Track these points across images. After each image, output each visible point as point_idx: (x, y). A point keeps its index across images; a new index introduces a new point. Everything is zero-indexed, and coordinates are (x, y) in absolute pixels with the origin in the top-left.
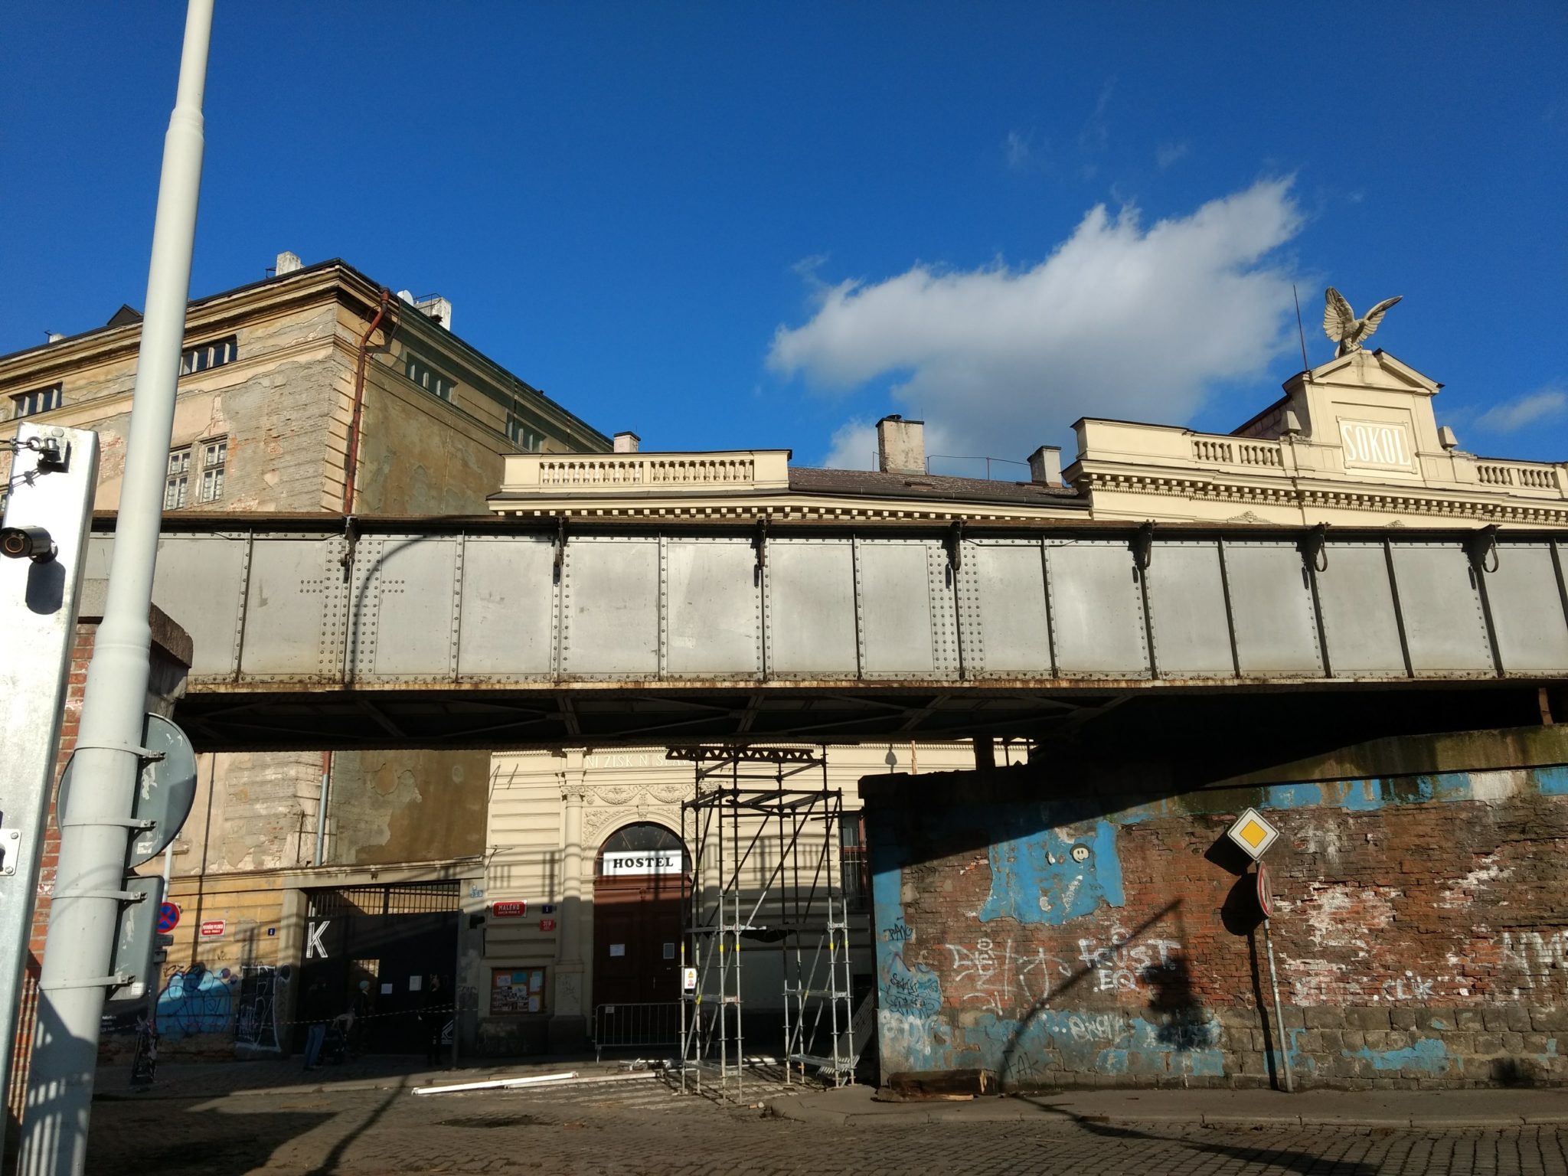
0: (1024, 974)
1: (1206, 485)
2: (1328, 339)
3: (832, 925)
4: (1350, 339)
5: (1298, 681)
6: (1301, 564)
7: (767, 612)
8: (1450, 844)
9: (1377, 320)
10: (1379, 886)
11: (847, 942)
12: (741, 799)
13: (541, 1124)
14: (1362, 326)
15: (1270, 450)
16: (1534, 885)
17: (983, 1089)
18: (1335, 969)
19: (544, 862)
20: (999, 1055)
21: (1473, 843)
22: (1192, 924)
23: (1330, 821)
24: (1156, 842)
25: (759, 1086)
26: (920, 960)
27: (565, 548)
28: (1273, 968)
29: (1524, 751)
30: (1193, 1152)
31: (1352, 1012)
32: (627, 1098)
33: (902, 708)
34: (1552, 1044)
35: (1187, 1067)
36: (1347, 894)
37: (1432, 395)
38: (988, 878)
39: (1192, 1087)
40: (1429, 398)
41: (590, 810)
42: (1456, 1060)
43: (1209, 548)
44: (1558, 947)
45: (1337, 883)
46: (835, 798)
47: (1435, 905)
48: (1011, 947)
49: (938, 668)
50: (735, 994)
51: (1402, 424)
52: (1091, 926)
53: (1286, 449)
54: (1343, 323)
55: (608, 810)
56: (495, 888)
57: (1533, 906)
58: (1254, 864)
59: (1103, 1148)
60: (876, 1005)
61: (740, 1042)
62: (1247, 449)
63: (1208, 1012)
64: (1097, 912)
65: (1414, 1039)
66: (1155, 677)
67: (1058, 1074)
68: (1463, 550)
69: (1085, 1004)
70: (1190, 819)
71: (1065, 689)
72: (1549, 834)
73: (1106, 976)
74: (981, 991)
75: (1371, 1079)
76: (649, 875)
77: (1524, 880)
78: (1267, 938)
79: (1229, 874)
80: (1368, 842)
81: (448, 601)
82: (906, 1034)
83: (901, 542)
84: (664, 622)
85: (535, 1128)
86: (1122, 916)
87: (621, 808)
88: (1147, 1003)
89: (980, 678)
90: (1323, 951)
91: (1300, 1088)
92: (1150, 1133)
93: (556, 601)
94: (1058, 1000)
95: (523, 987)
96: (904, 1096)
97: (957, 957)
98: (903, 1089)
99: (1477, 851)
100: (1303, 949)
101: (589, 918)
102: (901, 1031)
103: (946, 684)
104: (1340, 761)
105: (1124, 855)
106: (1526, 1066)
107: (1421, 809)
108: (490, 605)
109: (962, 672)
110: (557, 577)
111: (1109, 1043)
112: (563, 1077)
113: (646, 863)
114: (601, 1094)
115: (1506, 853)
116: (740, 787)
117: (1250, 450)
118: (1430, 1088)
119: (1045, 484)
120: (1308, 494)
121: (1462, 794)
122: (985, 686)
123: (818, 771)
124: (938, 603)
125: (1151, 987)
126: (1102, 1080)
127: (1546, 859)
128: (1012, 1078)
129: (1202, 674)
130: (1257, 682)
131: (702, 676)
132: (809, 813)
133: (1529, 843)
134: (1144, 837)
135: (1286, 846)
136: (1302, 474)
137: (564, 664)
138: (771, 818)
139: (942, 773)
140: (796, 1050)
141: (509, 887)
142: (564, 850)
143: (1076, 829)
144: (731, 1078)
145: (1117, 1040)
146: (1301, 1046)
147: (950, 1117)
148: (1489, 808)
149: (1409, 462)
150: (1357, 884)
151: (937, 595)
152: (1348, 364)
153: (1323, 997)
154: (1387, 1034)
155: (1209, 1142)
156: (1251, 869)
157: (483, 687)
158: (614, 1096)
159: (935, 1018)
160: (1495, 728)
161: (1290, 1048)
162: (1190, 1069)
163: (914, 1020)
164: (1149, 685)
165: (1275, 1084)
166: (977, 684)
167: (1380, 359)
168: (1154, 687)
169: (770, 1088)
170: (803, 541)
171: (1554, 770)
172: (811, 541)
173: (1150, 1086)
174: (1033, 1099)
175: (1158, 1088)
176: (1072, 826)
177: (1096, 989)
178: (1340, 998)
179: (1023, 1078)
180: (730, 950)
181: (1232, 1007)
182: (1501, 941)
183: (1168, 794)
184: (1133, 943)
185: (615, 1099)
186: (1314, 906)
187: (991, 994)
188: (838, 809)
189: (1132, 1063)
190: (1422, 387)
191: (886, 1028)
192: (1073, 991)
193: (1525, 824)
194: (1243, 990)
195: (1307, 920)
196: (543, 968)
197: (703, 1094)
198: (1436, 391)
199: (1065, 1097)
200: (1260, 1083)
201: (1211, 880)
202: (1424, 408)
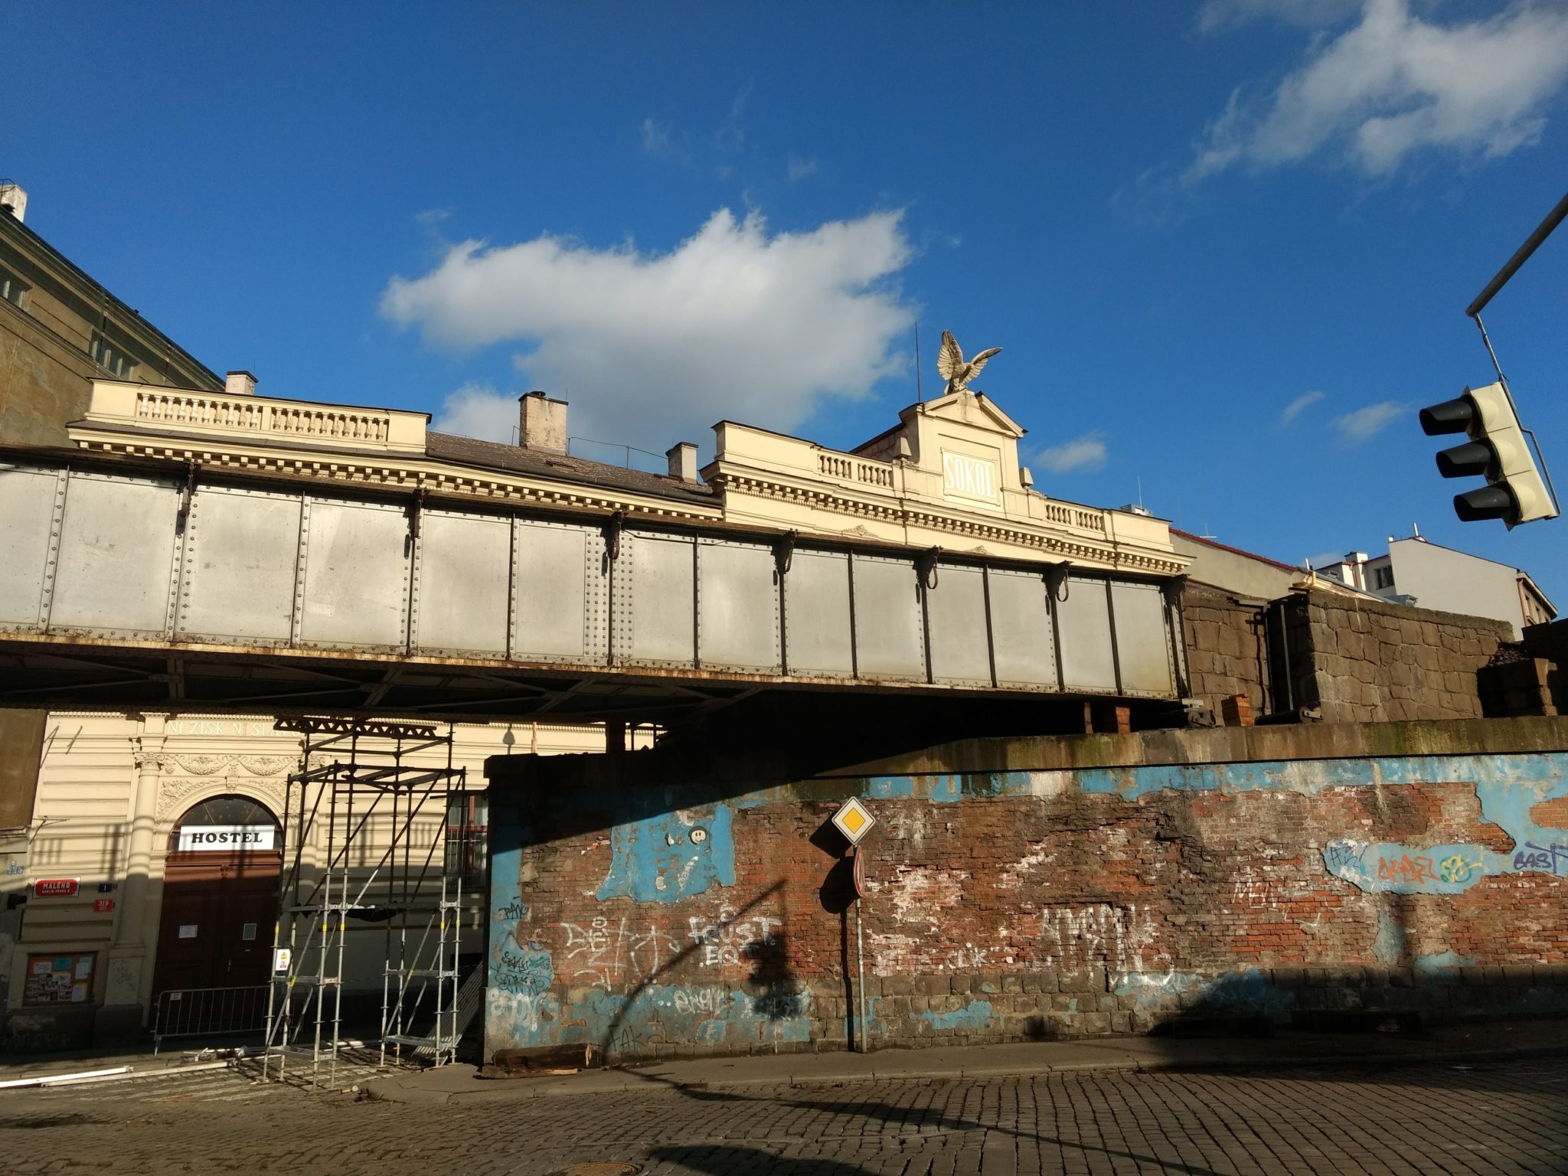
0: (635, 951)
1: (827, 496)
2: (940, 376)
3: (444, 904)
4: (958, 380)
5: (905, 685)
6: (915, 581)
7: (416, 584)
8: (1010, 833)
9: (981, 366)
10: (953, 869)
11: (458, 922)
12: (358, 774)
13: (95, 1122)
14: (969, 369)
15: (884, 471)
16: (1070, 868)
17: (587, 1063)
18: (910, 943)
19: (106, 836)
20: (604, 1029)
21: (1028, 833)
22: (793, 903)
23: (918, 811)
24: (768, 825)
25: (349, 1070)
26: (534, 939)
27: (193, 497)
28: (860, 942)
29: (1073, 755)
30: (788, 1109)
31: (921, 980)
32: (196, 1091)
33: (544, 690)
34: (1073, 1003)
35: (778, 1034)
36: (926, 876)
37: (1018, 438)
38: (609, 858)
39: (781, 1053)
40: (1015, 441)
41: (169, 780)
42: (998, 1019)
43: (840, 559)
44: (1084, 921)
45: (919, 866)
46: (459, 776)
47: (995, 886)
48: (625, 925)
49: (587, 653)
50: (336, 975)
51: (992, 461)
52: (702, 905)
53: (897, 472)
54: (954, 364)
55: (190, 780)
56: (40, 864)
57: (1068, 886)
58: (852, 847)
59: (708, 1110)
60: (485, 983)
61: (337, 1024)
62: (864, 467)
63: (801, 984)
64: (709, 891)
65: (967, 1001)
66: (785, 673)
67: (660, 1046)
68: (1043, 580)
69: (690, 979)
70: (799, 805)
71: (705, 680)
72: (1084, 826)
73: (712, 952)
74: (592, 968)
75: (931, 1036)
76: (234, 851)
77: (1063, 865)
78: (858, 915)
79: (830, 857)
80: (947, 830)
81: (42, 544)
82: (514, 1012)
83: (561, 526)
84: (301, 587)
85: (89, 1127)
86: (732, 895)
87: (207, 779)
88: (747, 976)
89: (627, 665)
90: (902, 927)
91: (873, 1048)
92: (746, 1095)
93: (178, 554)
94: (665, 975)
95: (68, 975)
96: (508, 1072)
97: (571, 935)
98: (507, 1066)
99: (1031, 839)
100: (886, 925)
101: (157, 898)
102: (509, 1008)
103: (594, 670)
104: (931, 758)
105: (738, 837)
106: (1052, 1022)
107: (991, 802)
108: (97, 552)
109: (610, 658)
110: (181, 527)
111: (710, 1014)
112: (116, 1072)
113: (231, 839)
114: (163, 1088)
115: (1052, 841)
116: (358, 762)
117: (867, 470)
118: (977, 1044)
119: (680, 479)
120: (912, 514)
121: (1023, 790)
122: (632, 673)
123: (443, 748)
124: (592, 590)
125: (752, 961)
126: (700, 1049)
127: (1081, 847)
128: (615, 1052)
129: (825, 673)
130: (871, 684)
131: (339, 646)
132: (430, 791)
133: (1070, 833)
134: (757, 822)
135: (880, 832)
136: (908, 496)
137: (182, 623)
138: (385, 795)
139: (572, 755)
140: (393, 1032)
141: (58, 863)
142: (133, 823)
143: (696, 812)
144: (325, 1063)
145: (718, 1012)
146: (877, 1011)
147: (556, 1091)
148: (1042, 803)
149: (995, 496)
150: (935, 868)
151: (592, 581)
152: (955, 402)
153: (899, 968)
154: (947, 998)
155: (799, 1100)
156: (849, 853)
157: (82, 641)
158: (180, 1090)
159: (544, 995)
160: (1053, 734)
161: (867, 1014)
162: (780, 1036)
163: (524, 998)
164: (780, 680)
165: (852, 1046)
166: (624, 671)
167: (980, 401)
168: (784, 683)
169: (363, 1071)
170: (460, 515)
171: (1094, 772)
172: (469, 516)
173: (743, 1053)
174: (635, 1070)
175: (751, 1054)
176: (693, 809)
177: (702, 964)
178: (912, 969)
179: (626, 1051)
180: (333, 929)
181: (822, 979)
182: (1041, 916)
183: (782, 782)
184: (738, 921)
185: (182, 1093)
186: (899, 887)
187: (602, 971)
188: (460, 788)
189: (729, 1032)
190: (1011, 430)
191: (493, 1006)
192: (679, 967)
193: (1068, 817)
194: (832, 963)
195: (892, 900)
196: (95, 953)
197: (287, 1082)
198: (1021, 435)
199: (667, 1066)
200: (840, 1046)
201: (814, 862)
202: (1010, 448)
